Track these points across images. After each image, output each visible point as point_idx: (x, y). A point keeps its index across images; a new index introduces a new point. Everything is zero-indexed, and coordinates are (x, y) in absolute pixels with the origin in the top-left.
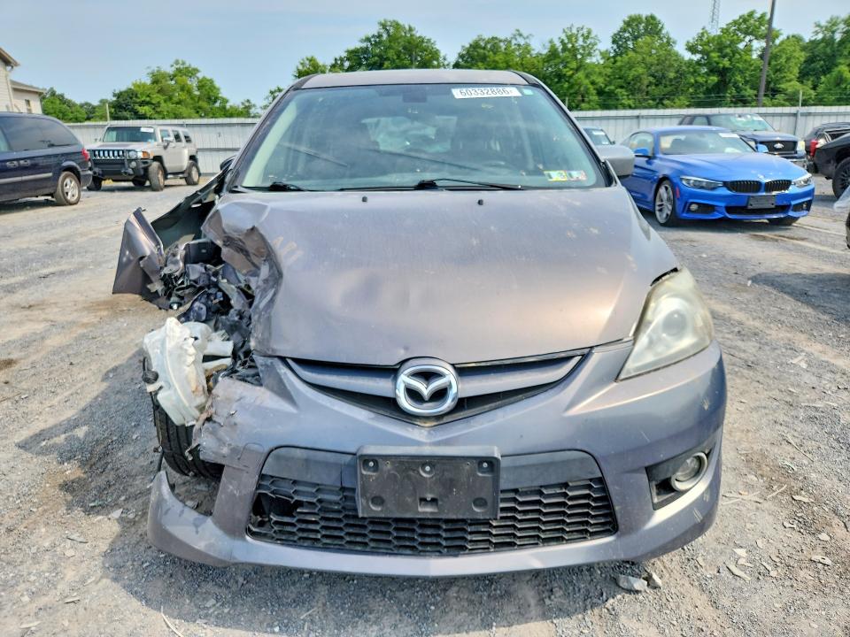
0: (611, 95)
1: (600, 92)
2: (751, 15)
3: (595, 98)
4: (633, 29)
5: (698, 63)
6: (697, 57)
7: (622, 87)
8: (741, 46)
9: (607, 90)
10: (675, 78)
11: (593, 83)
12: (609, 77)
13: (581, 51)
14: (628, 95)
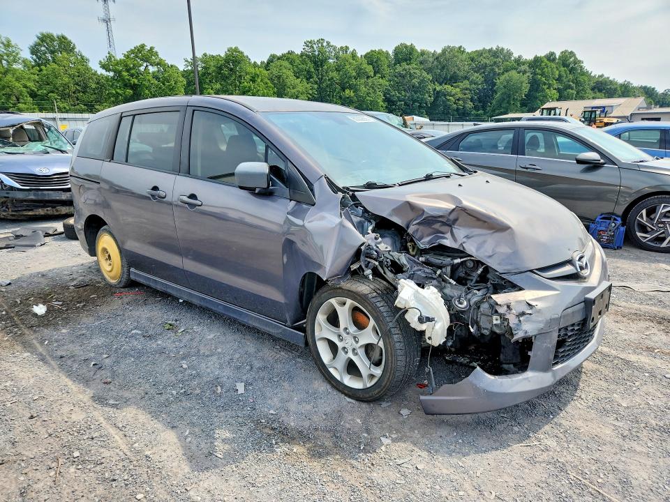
0: (44, 98)
1: (33, 95)
2: (143, 46)
3: (29, 99)
4: (47, 44)
5: (113, 78)
6: (111, 74)
7: (53, 92)
8: (142, 69)
9: (40, 92)
10: (97, 88)
11: (25, 86)
12: (38, 82)
13: (5, 57)
14: (60, 99)
